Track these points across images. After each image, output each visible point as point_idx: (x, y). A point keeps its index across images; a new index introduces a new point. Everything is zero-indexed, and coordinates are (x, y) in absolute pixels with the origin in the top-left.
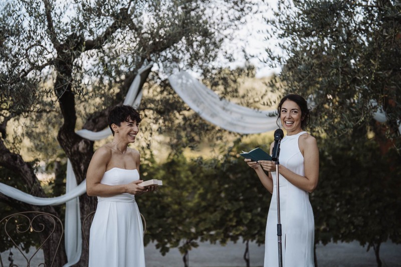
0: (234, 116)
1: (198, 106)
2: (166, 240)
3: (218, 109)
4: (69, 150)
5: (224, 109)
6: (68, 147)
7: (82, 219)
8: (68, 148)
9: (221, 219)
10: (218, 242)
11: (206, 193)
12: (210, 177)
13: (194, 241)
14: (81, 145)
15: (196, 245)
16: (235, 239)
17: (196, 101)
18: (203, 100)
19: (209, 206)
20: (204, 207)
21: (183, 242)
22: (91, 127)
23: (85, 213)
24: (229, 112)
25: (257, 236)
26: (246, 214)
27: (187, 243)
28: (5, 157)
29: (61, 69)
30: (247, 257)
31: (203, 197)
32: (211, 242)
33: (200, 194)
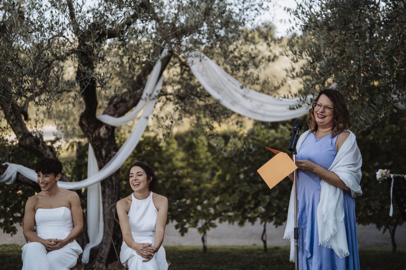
0: (254, 104)
1: (218, 93)
2: (185, 220)
3: (239, 96)
4: (91, 135)
5: (244, 96)
6: (90, 132)
7: (104, 203)
8: (89, 134)
9: (240, 201)
10: (236, 223)
11: (225, 174)
12: (229, 160)
13: (213, 221)
14: (103, 131)
15: (214, 226)
16: (253, 220)
17: (219, 90)
18: (223, 87)
19: (228, 187)
20: (223, 189)
21: (201, 223)
22: (112, 112)
23: (107, 197)
24: (249, 100)
25: (274, 218)
26: (264, 196)
27: (206, 224)
28: (28, 141)
29: (84, 62)
30: (264, 238)
31: (222, 178)
32: (230, 223)
33: (220, 177)
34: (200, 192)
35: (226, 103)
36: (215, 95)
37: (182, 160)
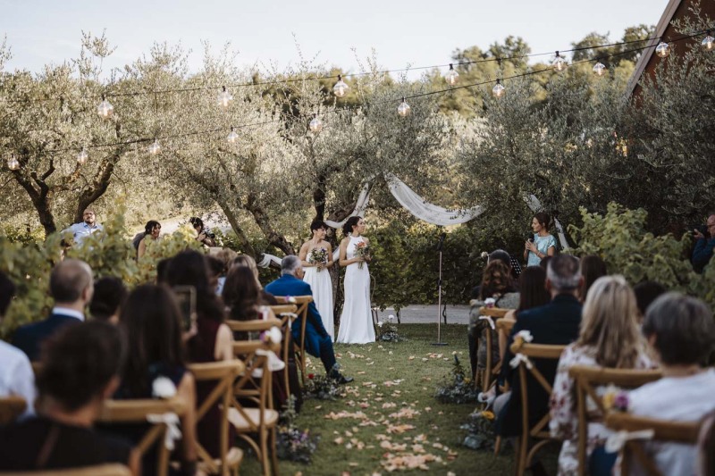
0: (433, 213)
1: (408, 205)
2: (384, 301)
3: (421, 207)
5: (426, 208)
11: (415, 265)
12: (418, 254)
15: (406, 305)
17: (409, 203)
18: (410, 201)
19: (417, 275)
20: (413, 276)
22: (334, 219)
24: (430, 211)
28: (274, 238)
30: (445, 314)
31: (413, 267)
33: (411, 266)
34: (396, 278)
35: (413, 212)
36: (406, 207)
37: (382, 254)
